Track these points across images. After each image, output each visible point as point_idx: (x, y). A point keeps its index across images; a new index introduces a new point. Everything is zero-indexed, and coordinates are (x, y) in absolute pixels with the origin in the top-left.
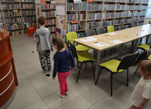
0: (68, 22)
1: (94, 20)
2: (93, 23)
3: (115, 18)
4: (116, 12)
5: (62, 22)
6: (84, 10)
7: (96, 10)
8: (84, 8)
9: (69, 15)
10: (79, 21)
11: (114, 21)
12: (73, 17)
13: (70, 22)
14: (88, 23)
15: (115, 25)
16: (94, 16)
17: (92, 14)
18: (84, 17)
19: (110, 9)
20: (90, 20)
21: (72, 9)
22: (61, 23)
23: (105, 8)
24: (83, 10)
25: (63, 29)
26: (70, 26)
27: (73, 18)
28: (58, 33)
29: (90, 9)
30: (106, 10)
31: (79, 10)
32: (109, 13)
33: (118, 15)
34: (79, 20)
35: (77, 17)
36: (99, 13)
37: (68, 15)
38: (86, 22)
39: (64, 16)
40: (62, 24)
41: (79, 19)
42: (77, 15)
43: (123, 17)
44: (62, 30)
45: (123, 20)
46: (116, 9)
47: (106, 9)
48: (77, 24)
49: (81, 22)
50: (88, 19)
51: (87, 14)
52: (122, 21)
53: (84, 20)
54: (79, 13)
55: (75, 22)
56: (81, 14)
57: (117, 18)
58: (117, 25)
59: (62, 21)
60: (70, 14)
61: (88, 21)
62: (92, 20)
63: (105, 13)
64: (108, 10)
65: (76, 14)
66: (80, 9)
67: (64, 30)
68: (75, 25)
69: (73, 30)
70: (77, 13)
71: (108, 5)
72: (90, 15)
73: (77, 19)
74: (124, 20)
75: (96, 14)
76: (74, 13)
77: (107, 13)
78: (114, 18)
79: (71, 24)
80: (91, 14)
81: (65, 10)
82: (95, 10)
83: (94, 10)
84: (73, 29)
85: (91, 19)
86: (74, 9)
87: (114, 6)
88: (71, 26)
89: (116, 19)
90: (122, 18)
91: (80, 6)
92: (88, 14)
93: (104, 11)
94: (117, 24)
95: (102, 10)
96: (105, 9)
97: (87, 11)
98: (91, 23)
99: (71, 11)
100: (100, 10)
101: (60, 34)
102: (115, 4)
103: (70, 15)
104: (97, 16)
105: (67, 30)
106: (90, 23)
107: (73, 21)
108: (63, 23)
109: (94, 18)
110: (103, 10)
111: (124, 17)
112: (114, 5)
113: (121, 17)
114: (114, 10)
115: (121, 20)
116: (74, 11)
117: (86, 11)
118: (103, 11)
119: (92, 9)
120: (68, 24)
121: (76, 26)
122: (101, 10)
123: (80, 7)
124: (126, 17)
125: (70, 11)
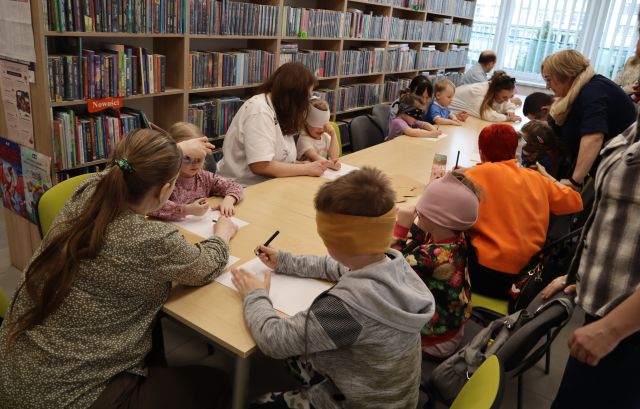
0: (60, 102)
1: (231, 87)
2: (224, 105)
3: (341, 79)
4: (344, 49)
5: (23, 102)
6: (172, 35)
7: (241, 37)
8: (170, 22)
9: (65, 60)
10: (139, 96)
11: (338, 90)
12: (99, 75)
13: (77, 102)
14: (199, 108)
15: (342, 109)
16: (230, 65)
17: (221, 55)
18: (171, 74)
19: (314, 35)
20: (206, 89)
21: (88, 21)
22: (19, 106)
23: (289, 24)
24: (160, 35)
25: (32, 146)
26: (80, 128)
27: (98, 80)
28: (10, 169)
29: (204, 31)
30: (295, 38)
31: (134, 32)
32: (312, 52)
33: (354, 64)
34: (139, 91)
35: (125, 76)
36: (259, 52)
37: (58, 58)
38: (186, 98)
39: (32, 66)
40: (24, 113)
41: (137, 83)
42: (124, 59)
43: (376, 73)
44: (27, 151)
45: (378, 88)
46: (344, 35)
47: (294, 33)
48: (124, 110)
49: (156, 99)
50: (195, 84)
51: (188, 58)
52: (372, 91)
53: (169, 92)
54: (135, 52)
56: (150, 57)
57: (350, 75)
58: (350, 110)
59: (25, 94)
60: (74, 51)
61: (194, 97)
62: (220, 87)
63: (293, 53)
64: (306, 36)
65: (116, 53)
66: (144, 26)
67: (40, 156)
68: (110, 119)
69: (102, 153)
70: (120, 48)
71: (304, 9)
72: (210, 64)
73: (123, 83)
74: (383, 86)
75: (241, 58)
76: (102, 47)
77: (299, 50)
78: (338, 77)
79: (81, 113)
80: (214, 59)
81: (34, 25)
82: (233, 37)
83: (229, 37)
84: (101, 144)
85: (213, 83)
86: (97, 27)
87: (336, 19)
88: (87, 127)
89: (345, 82)
90: (373, 79)
91: (138, 8)
92: (198, 54)
93: (283, 42)
94: (352, 105)
95: (273, 37)
96: (289, 31)
97: (188, 36)
98: (216, 103)
99: (78, 33)
100: (266, 37)
101: (19, 173)
103: (70, 58)
104: (249, 68)
105: (59, 155)
106: (208, 106)
107: (100, 98)
108: (27, 110)
109: (229, 77)
110: (282, 34)
111: (384, 73)
112: (334, 12)
113: (370, 73)
114: (335, 38)
115: (367, 85)
116: (100, 34)
117: (181, 40)
118: (279, 42)
119: (217, 29)
120: (65, 115)
121: (122, 124)
122: (270, 37)
123: (144, 16)
124: (393, 72)
125: (72, 34)
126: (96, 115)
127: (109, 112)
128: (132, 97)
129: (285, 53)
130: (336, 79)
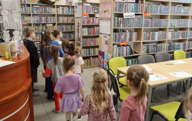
0: (114, 43)
1: (154, 41)
2: (152, 45)
3: (188, 39)
4: (190, 30)
5: (106, 43)
6: (139, 28)
7: (157, 28)
8: (139, 25)
9: (116, 34)
10: (131, 42)
11: (187, 42)
12: (123, 37)
13: (118, 43)
14: (145, 46)
15: (189, 48)
16: (153, 36)
17: (151, 32)
18: (139, 37)
19: (179, 26)
20: (147, 41)
21: (121, 25)
22: (105, 44)
23: (171, 24)
24: (137, 28)
25: (107, 52)
26: (118, 48)
27: (122, 38)
28: (101, 58)
29: (147, 26)
30: (173, 27)
31: (131, 27)
32: (178, 31)
34: (131, 41)
35: (128, 37)
36: (162, 31)
37: (115, 33)
38: (142, 43)
39: (109, 35)
40: (106, 45)
41: (131, 39)
42: (128, 34)
44: (106, 54)
46: (190, 26)
47: (173, 26)
48: (127, 45)
49: (134, 43)
50: (144, 39)
51: (143, 33)
53: (138, 41)
54: (131, 32)
55: (125, 44)
56: (134, 33)
59: (107, 41)
61: (144, 43)
62: (150, 41)
63: (172, 32)
64: (176, 27)
65: (126, 32)
66: (133, 26)
67: (109, 54)
68: (124, 47)
69: (122, 55)
70: (128, 31)
71: (176, 19)
72: (148, 35)
73: (127, 39)
75: (157, 33)
76: (124, 31)
77: (174, 31)
78: (188, 38)
79: (119, 46)
80: (149, 33)
81: (111, 26)
82: (155, 28)
83: (154, 28)
84: (122, 53)
85: (149, 39)
86: (124, 26)
87: (187, 22)
88: (119, 48)
91: (132, 22)
92: (145, 32)
93: (169, 29)
95: (166, 27)
96: (171, 26)
97: (143, 28)
98: (149, 45)
99: (119, 28)
100: (164, 27)
101: (104, 58)
102: (189, 19)
103: (117, 33)
104: (159, 35)
105: (113, 55)
106: (147, 45)
107: (122, 42)
108: (107, 44)
109: (153, 38)
110: (169, 26)
112: (186, 19)
114: (186, 27)
116: (123, 28)
117: (142, 29)
118: (168, 29)
119: (151, 26)
120: (115, 45)
121: (127, 49)
122: (165, 27)
123: (133, 23)
125: (118, 28)
126: (121, 46)
127: (124, 45)
128: (129, 42)
129: (170, 32)
130: (186, 39)
